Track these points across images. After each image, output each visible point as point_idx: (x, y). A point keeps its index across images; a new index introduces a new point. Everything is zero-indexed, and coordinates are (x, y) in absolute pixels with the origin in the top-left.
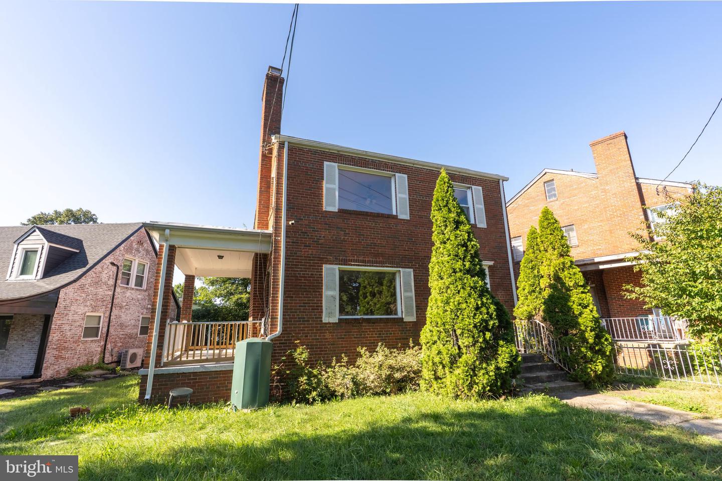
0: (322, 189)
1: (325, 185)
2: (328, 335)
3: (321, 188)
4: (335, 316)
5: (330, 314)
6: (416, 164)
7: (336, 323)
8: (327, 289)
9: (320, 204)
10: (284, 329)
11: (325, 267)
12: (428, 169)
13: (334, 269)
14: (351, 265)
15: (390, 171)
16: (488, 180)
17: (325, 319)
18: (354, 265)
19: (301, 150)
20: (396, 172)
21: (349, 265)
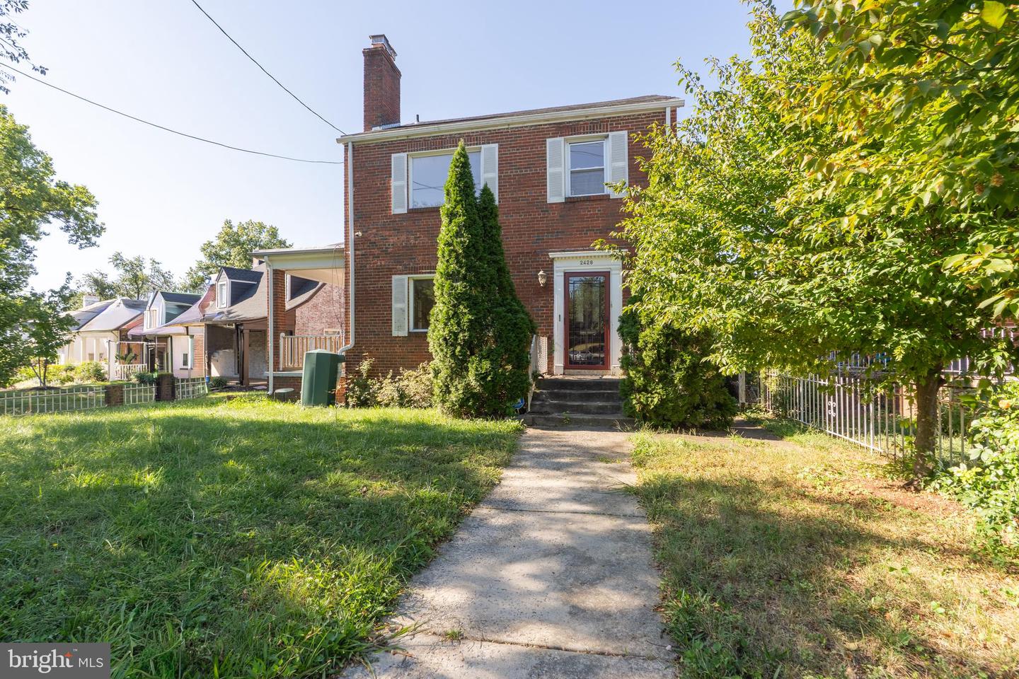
0: (390, 189)
1: (394, 183)
2: (398, 350)
3: (388, 189)
4: (404, 330)
5: (399, 328)
6: (512, 124)
7: (405, 337)
8: (397, 302)
9: (389, 207)
10: (356, 343)
11: (395, 278)
12: (532, 126)
13: (403, 279)
14: (423, 273)
15: (474, 144)
16: (644, 114)
17: (395, 333)
18: (425, 273)
19: (367, 147)
20: (483, 144)
21: (420, 273)
